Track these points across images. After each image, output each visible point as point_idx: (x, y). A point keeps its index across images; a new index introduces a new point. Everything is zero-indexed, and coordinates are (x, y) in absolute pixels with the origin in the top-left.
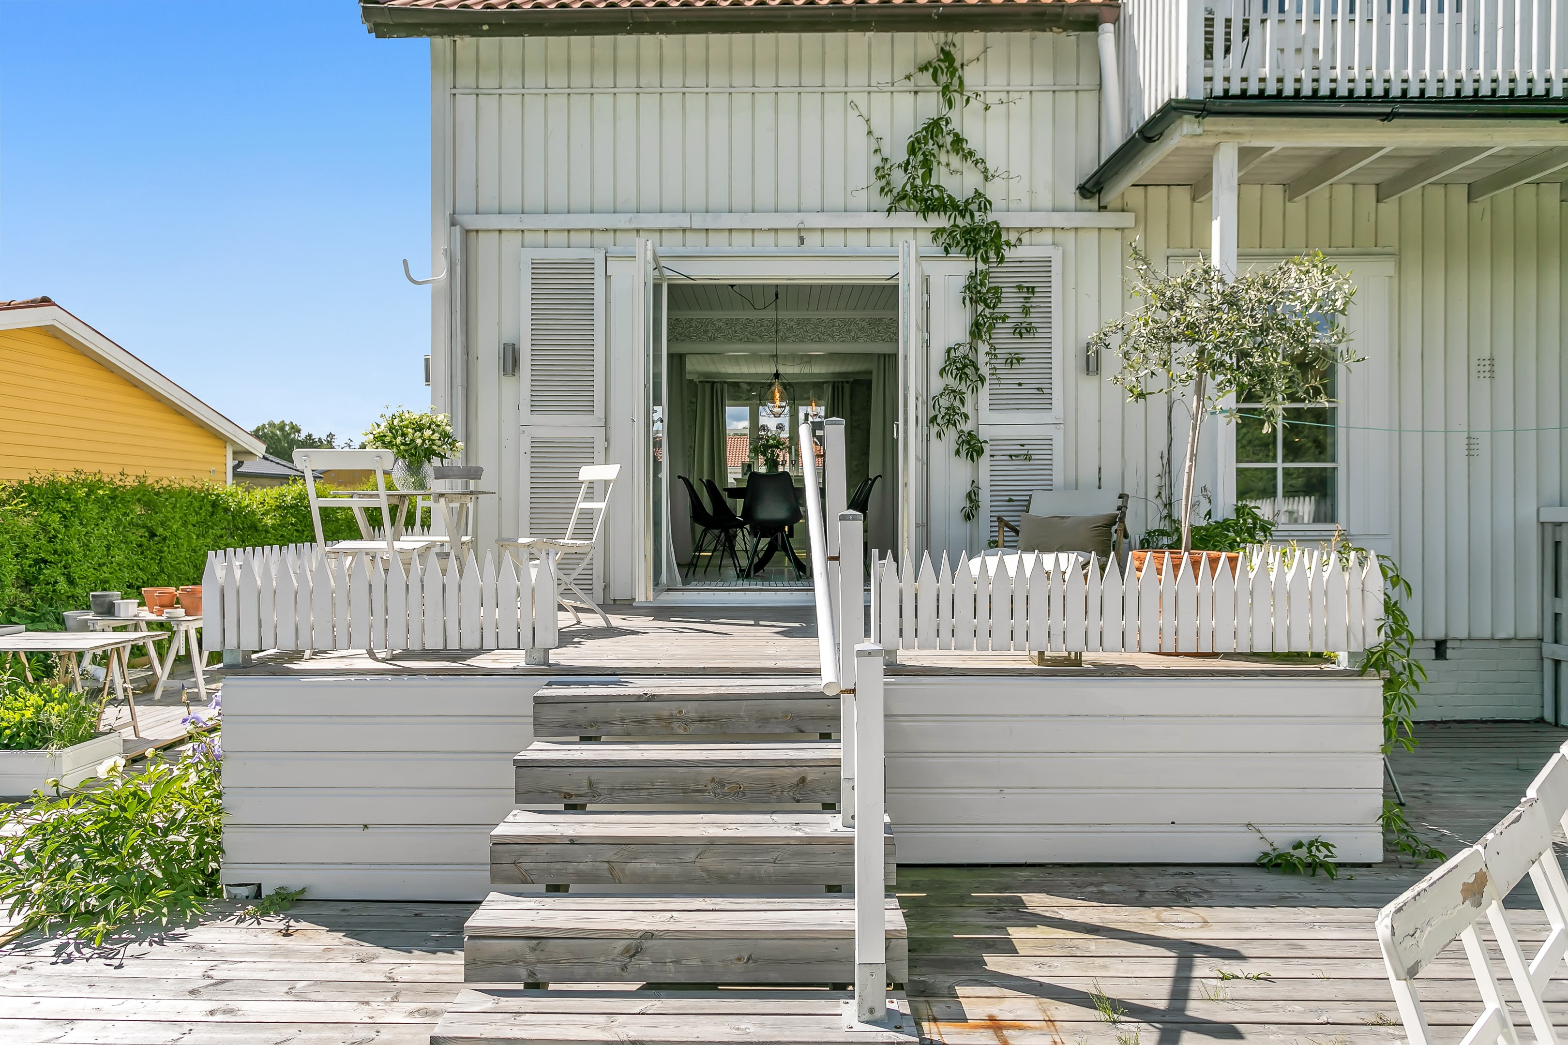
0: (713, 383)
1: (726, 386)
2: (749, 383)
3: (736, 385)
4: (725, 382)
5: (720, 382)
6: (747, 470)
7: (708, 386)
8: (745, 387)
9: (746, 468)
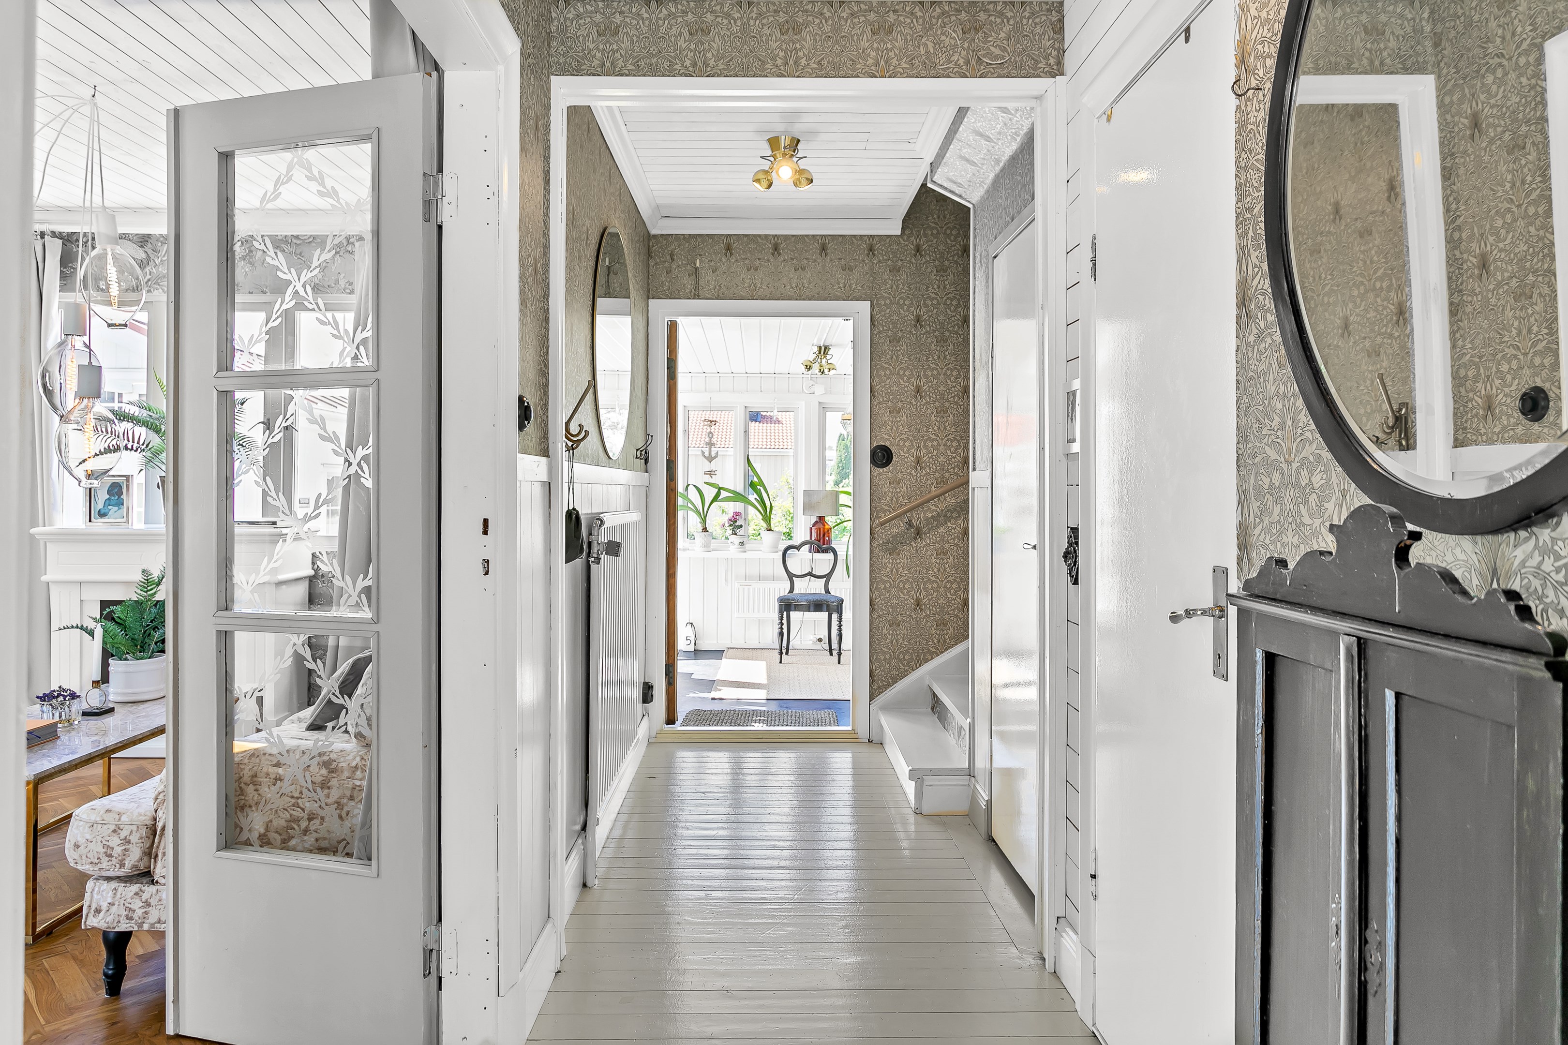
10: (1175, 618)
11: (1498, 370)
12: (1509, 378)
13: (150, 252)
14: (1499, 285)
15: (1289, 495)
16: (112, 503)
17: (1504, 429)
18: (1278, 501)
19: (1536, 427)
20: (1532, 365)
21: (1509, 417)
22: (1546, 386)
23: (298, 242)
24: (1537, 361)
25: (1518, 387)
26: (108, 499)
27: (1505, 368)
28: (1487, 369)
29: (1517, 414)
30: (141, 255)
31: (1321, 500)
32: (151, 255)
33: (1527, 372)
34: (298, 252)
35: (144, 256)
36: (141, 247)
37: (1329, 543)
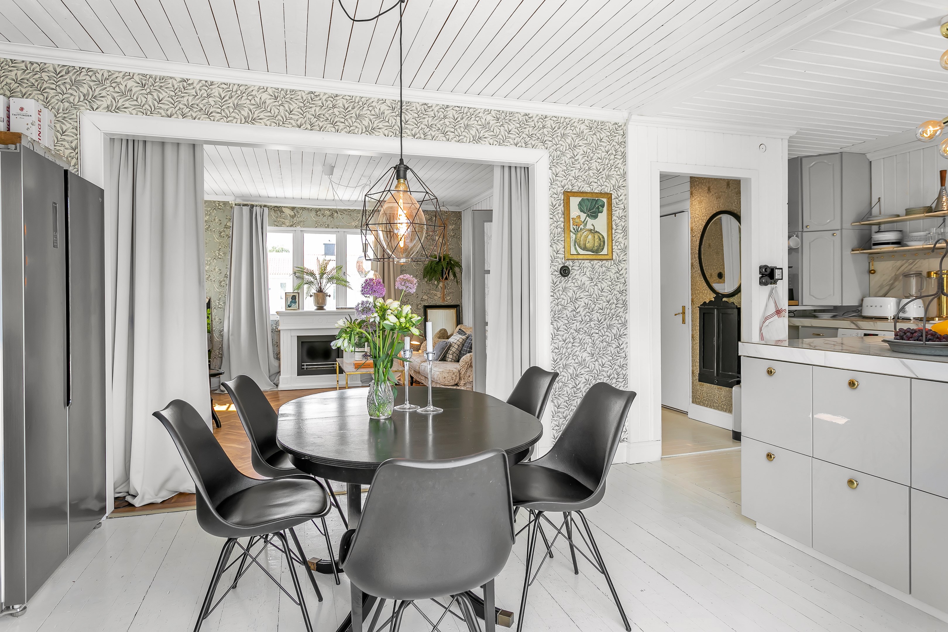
0: (252, 206)
1: (266, 210)
2: (293, 209)
3: (278, 209)
4: (265, 206)
5: (261, 206)
6: (291, 302)
7: (246, 210)
8: (288, 212)
9: (290, 300)
10: (675, 315)
11: (713, 268)
12: (715, 270)
13: (296, 213)
14: (713, 250)
15: (701, 294)
16: (293, 302)
17: (714, 280)
18: (699, 295)
19: (721, 280)
20: (720, 268)
21: (715, 278)
22: (722, 272)
23: (349, 211)
24: (721, 267)
25: (717, 272)
26: (292, 301)
27: (714, 267)
28: (710, 267)
29: (717, 277)
30: (292, 213)
31: (706, 295)
32: (296, 214)
33: (719, 269)
34: (349, 214)
35: (294, 214)
36: (292, 210)
37: (713, 299)
